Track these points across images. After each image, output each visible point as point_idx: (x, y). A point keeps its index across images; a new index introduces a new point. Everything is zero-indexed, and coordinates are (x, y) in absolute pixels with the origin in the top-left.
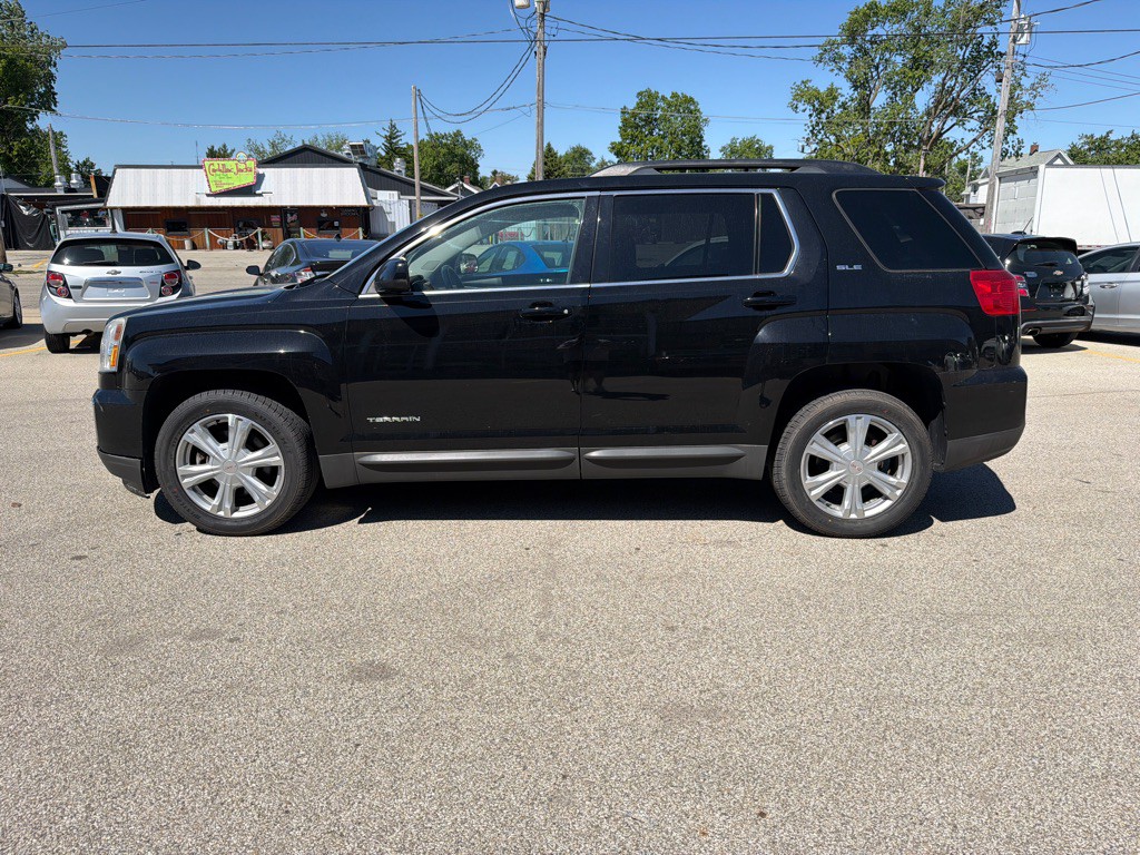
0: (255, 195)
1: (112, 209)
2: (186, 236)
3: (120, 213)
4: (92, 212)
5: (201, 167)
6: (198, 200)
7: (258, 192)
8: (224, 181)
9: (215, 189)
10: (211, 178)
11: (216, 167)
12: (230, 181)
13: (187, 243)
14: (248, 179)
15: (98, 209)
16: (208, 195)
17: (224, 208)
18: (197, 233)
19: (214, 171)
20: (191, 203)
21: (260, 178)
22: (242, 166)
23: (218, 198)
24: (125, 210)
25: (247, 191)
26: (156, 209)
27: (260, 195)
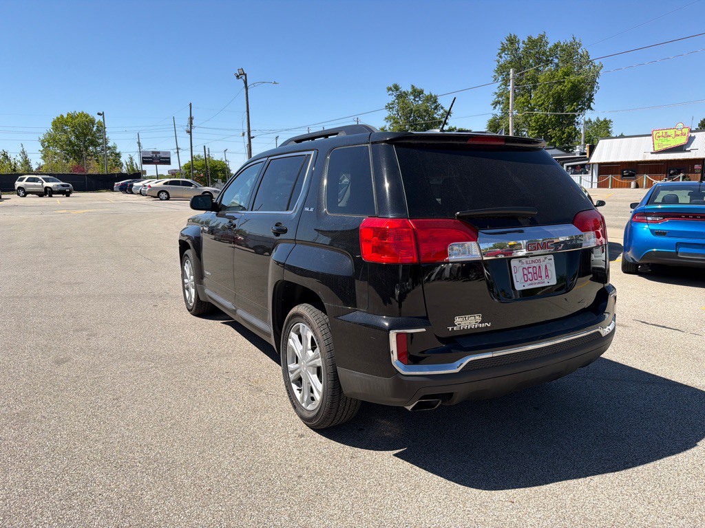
0: (685, 151)
1: (593, 164)
2: (633, 179)
3: (597, 166)
4: (583, 166)
5: (650, 135)
6: (644, 156)
7: (687, 149)
8: (664, 143)
9: (657, 149)
10: (656, 142)
11: (661, 134)
12: (669, 143)
13: (633, 184)
14: (682, 140)
15: (585, 164)
16: (652, 153)
17: (661, 161)
18: (639, 178)
19: (659, 137)
20: (640, 158)
21: (691, 140)
22: (679, 132)
23: (658, 155)
24: (600, 164)
25: (680, 149)
26: (618, 163)
27: (689, 151)
